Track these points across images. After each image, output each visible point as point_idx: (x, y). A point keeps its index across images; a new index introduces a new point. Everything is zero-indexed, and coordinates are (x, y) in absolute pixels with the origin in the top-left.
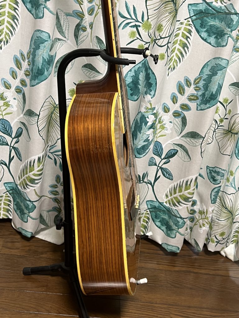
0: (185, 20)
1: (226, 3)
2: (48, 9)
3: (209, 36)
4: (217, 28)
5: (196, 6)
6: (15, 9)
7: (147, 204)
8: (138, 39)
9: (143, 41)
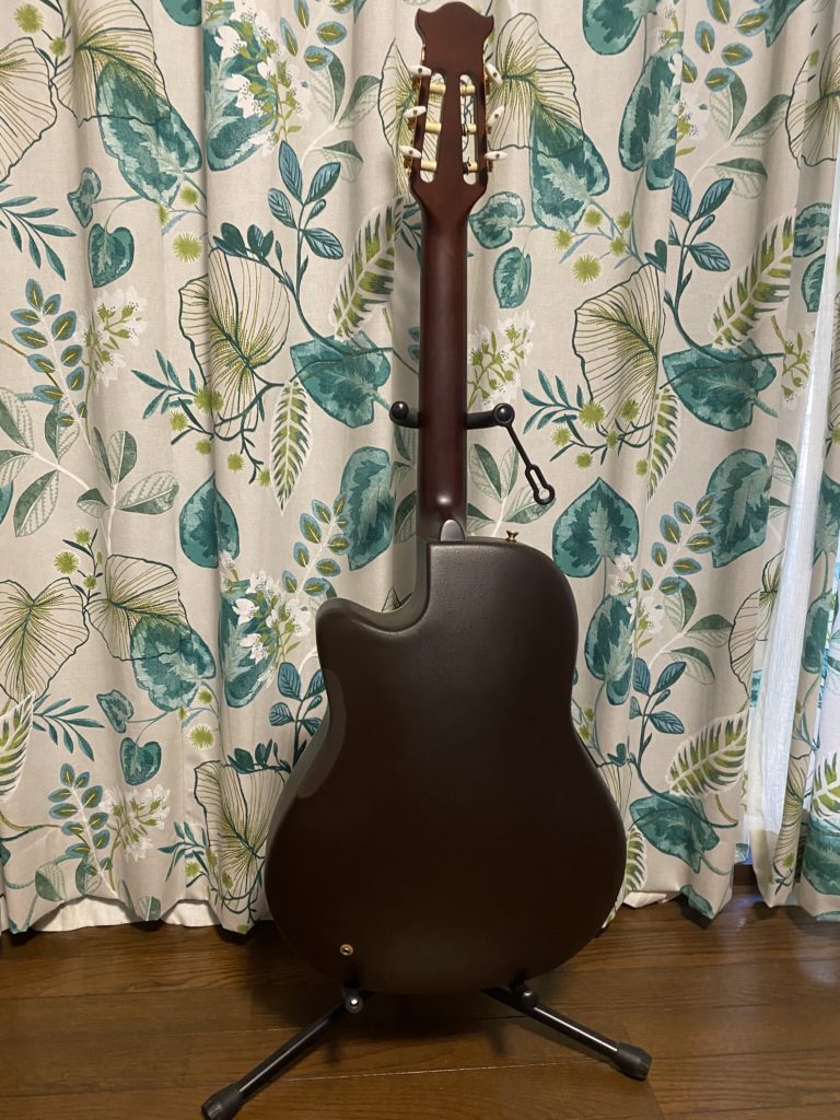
0: (660, 388)
1: (739, 340)
2: (382, 402)
3: (715, 411)
4: (730, 393)
5: (679, 359)
7: (632, 813)
8: (574, 443)
9: (586, 446)
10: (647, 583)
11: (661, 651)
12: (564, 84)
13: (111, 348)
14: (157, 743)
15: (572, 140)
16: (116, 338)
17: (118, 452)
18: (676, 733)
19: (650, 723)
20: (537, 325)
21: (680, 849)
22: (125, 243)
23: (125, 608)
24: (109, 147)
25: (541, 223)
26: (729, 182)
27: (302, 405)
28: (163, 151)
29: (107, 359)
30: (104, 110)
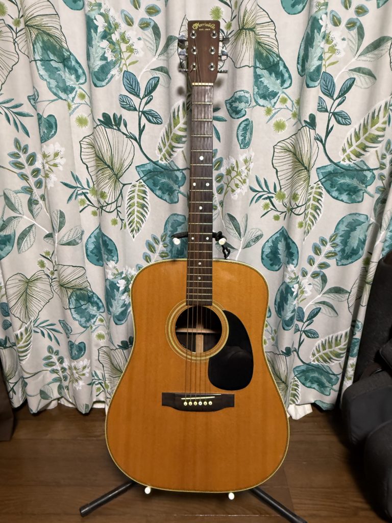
0: (315, 183)
1: (355, 160)
4: (348, 185)
5: (325, 169)
6: (143, 198)
7: (294, 372)
8: (272, 209)
9: (278, 211)
10: (304, 274)
11: (311, 303)
12: (270, 31)
13: (49, 171)
14: (83, 342)
15: (274, 61)
16: (52, 167)
17: (56, 219)
18: (315, 338)
19: (304, 335)
20: (255, 156)
21: (315, 386)
22: (53, 122)
23: (65, 287)
24: (42, 76)
25: (258, 104)
26: (353, 80)
27: (145, 192)
28: (67, 74)
29: (48, 177)
30: (37, 57)
